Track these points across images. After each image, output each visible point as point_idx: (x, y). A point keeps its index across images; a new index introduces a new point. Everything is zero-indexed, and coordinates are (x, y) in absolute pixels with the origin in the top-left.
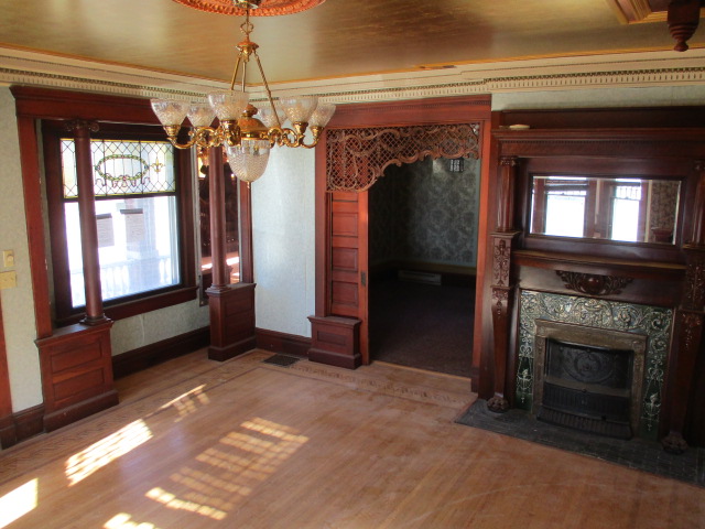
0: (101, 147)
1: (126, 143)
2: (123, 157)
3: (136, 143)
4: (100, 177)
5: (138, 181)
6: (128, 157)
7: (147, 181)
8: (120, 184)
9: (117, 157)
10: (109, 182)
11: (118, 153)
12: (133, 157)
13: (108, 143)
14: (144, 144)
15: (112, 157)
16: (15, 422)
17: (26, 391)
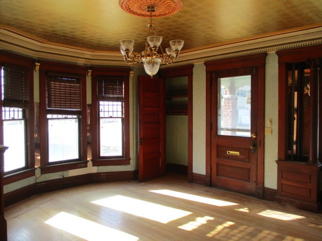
16: (264, 191)
17: (271, 180)
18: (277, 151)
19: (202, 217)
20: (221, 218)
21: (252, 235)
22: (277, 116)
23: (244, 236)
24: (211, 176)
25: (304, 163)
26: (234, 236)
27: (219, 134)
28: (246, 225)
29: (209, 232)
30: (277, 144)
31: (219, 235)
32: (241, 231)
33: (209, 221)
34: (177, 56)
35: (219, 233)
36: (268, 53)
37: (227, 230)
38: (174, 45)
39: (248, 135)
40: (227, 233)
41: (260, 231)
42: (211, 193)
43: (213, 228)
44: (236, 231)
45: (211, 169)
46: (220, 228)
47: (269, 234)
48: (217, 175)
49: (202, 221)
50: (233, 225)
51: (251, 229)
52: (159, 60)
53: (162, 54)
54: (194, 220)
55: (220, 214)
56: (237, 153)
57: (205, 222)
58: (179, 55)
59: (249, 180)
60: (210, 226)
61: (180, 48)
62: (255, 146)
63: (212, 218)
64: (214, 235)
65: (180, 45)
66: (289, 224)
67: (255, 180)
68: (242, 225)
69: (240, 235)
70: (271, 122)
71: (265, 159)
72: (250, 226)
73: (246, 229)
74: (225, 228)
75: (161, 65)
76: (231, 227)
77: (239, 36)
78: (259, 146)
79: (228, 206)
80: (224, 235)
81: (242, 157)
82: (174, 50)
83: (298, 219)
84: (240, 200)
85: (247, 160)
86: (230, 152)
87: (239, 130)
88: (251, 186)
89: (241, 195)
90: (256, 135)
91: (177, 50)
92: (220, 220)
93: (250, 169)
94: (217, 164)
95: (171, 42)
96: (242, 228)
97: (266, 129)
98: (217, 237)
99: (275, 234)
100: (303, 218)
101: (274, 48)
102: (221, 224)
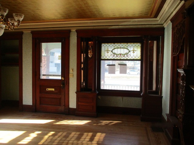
0: (113, 45)
1: (122, 44)
2: (121, 48)
3: (126, 44)
4: (112, 54)
5: (126, 55)
6: (123, 48)
7: (129, 55)
8: (119, 56)
9: (119, 48)
10: (115, 55)
11: (119, 47)
12: (124, 48)
13: (116, 44)
14: (129, 44)
15: (117, 48)
16: (69, 110)
17: (73, 104)
18: (76, 87)
19: (33, 132)
20: (46, 131)
21: (66, 137)
22: (76, 67)
23: (62, 138)
24: (36, 106)
25: (90, 92)
26: (56, 140)
27: (41, 78)
28: (62, 132)
29: (40, 141)
30: (76, 82)
31: (46, 142)
32: (60, 136)
33: (38, 134)
34: (19, 24)
35: (46, 140)
36: (71, 30)
37: (51, 138)
38: (17, 17)
39: (60, 78)
40: (51, 139)
41: (70, 134)
42: (36, 117)
43: (42, 138)
44: (56, 137)
45: (36, 101)
46: (46, 137)
47: (75, 134)
48: (40, 104)
49: (34, 135)
50: (54, 133)
51: (65, 134)
52: (4, 26)
53: (6, 22)
54: (28, 136)
55: (45, 128)
56: (53, 89)
57: (36, 136)
58: (20, 24)
59: (60, 105)
60: (40, 138)
61: (21, 19)
62: (63, 84)
63: (40, 132)
64: (44, 143)
65: (21, 17)
66: (84, 126)
67: (63, 104)
68: (59, 132)
69: (59, 139)
70: (73, 70)
71: (70, 92)
72: (64, 132)
73: (62, 134)
74: (50, 136)
75: (5, 30)
76: (53, 135)
77: (56, 18)
78: (66, 84)
79: (49, 123)
80: (49, 141)
81: (56, 91)
82: (16, 20)
83: (88, 123)
84: (56, 118)
85: (59, 93)
86: (49, 89)
87: (51, 75)
88: (62, 108)
89: (56, 114)
90: (64, 78)
91: (19, 21)
92: (46, 132)
93: (61, 98)
94: (40, 97)
95: (14, 14)
96: (60, 134)
97: (70, 74)
98: (46, 143)
99: (78, 133)
100: (91, 122)
101: (74, 28)
102: (46, 134)
